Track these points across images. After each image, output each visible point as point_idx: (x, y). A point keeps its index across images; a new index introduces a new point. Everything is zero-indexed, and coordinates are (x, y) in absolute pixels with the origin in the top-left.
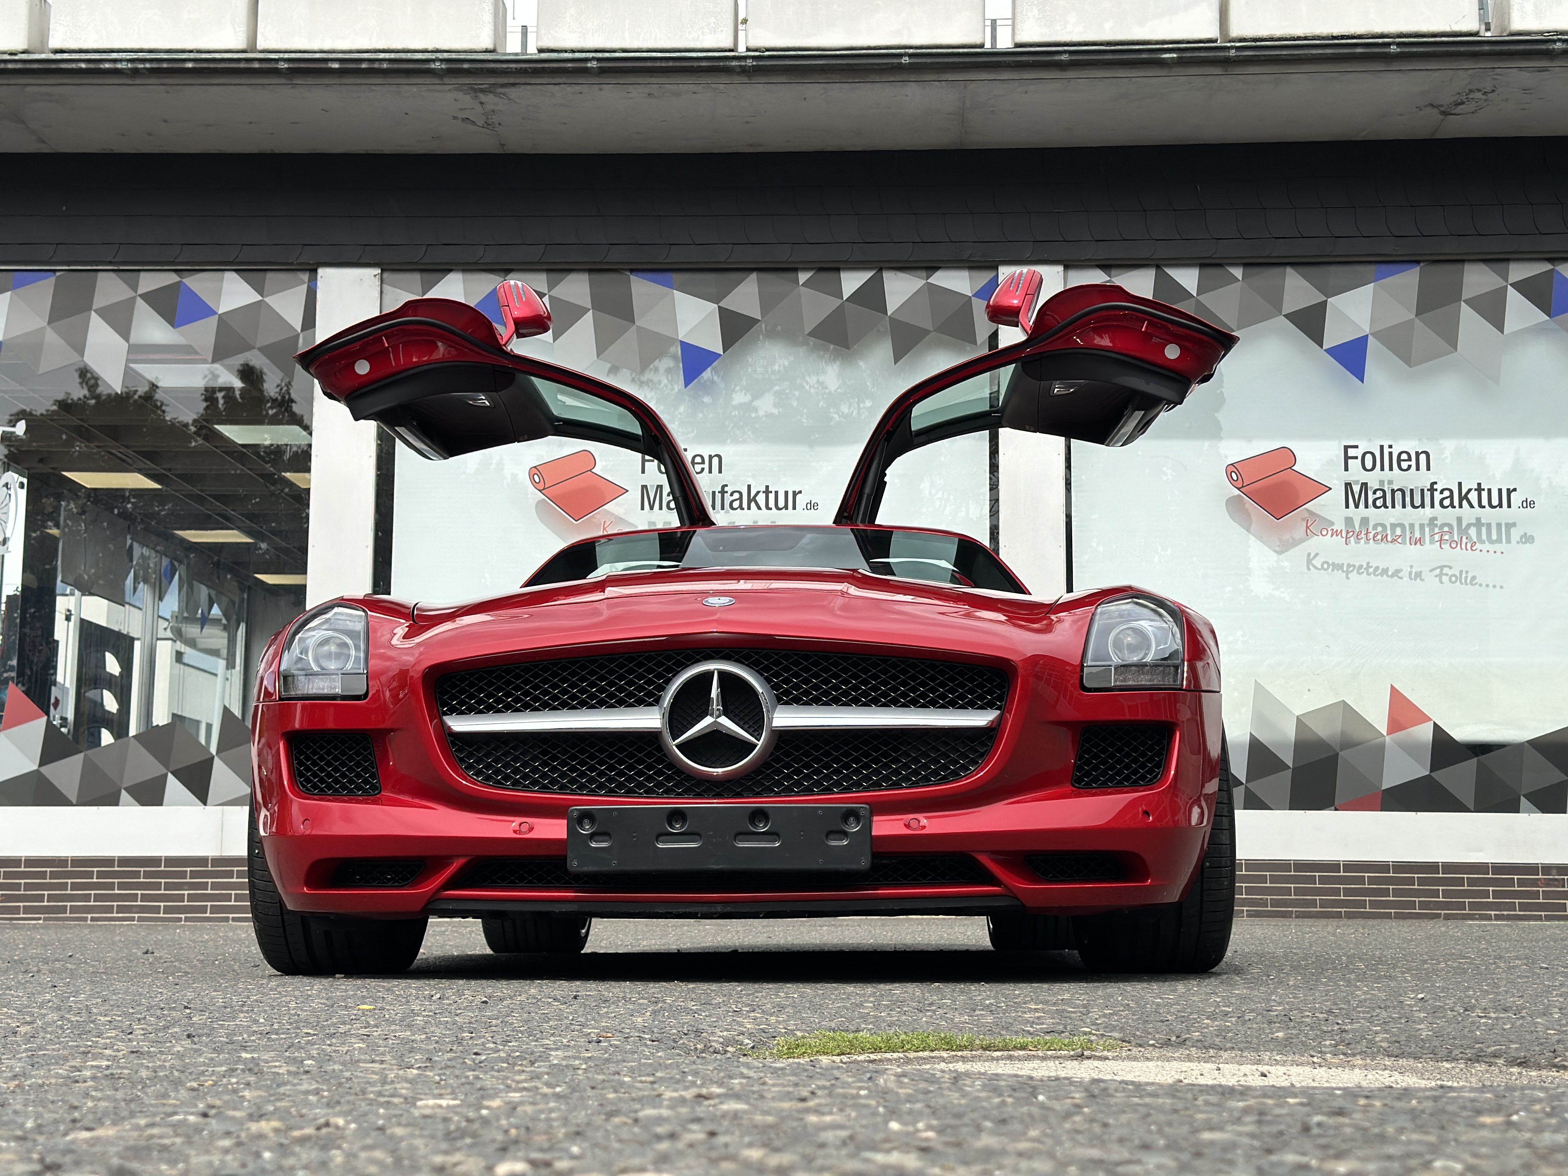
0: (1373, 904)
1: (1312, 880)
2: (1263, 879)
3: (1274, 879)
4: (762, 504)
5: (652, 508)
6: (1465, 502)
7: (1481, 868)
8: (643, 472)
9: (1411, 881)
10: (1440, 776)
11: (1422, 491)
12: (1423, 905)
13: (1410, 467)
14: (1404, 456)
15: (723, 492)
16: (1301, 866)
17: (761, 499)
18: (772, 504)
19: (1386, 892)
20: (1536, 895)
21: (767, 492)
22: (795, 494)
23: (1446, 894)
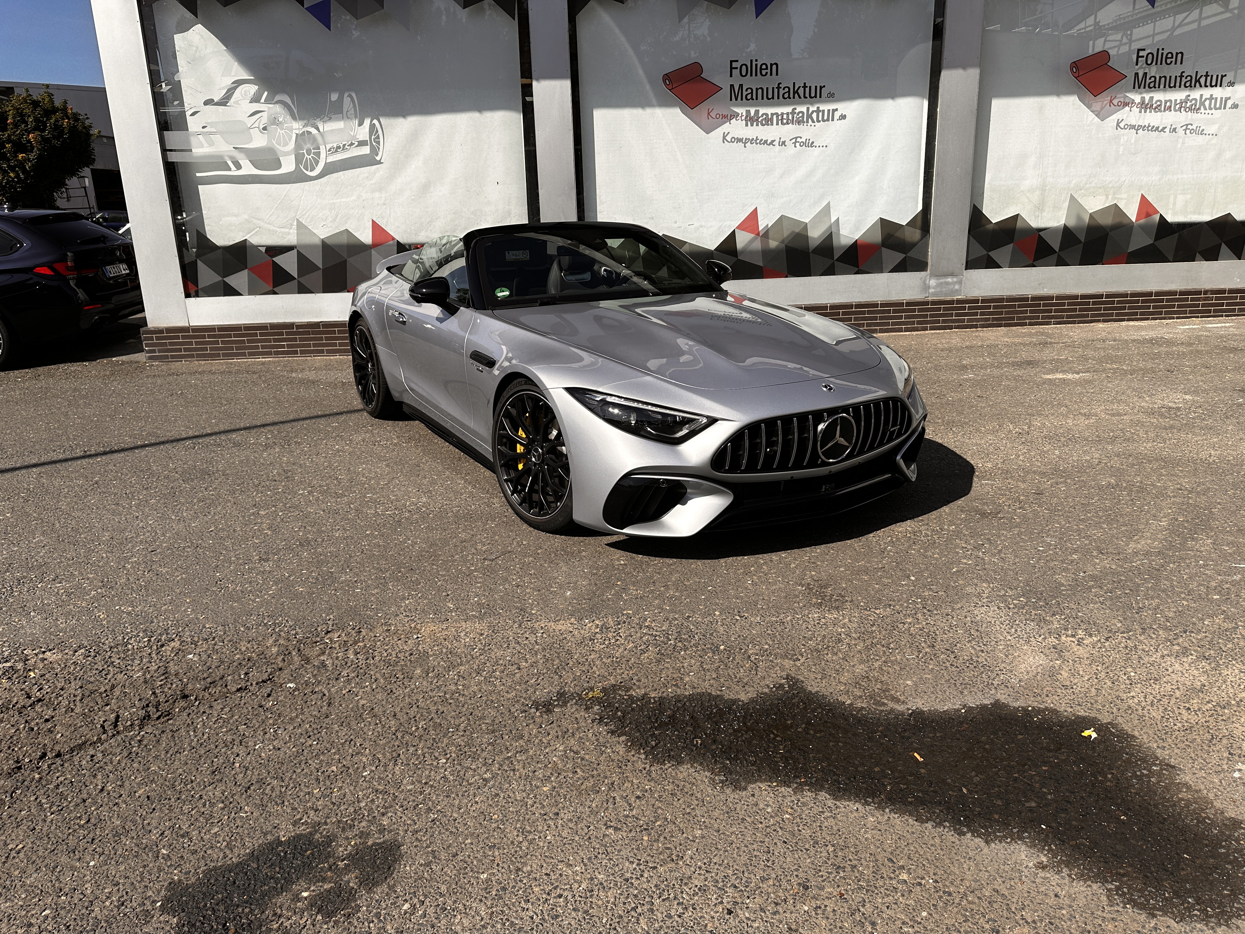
0: (1117, 315)
1: (1088, 303)
2: (1064, 304)
3: (1069, 304)
4: (802, 95)
5: (736, 99)
6: (1198, 84)
7: (1174, 293)
8: (731, 76)
9: (1138, 302)
10: (1158, 244)
11: (1176, 77)
12: (1142, 314)
13: (1172, 62)
14: (1170, 56)
15: (778, 88)
16: (1083, 297)
17: (801, 91)
18: (807, 95)
19: (1124, 308)
20: (1198, 305)
21: (805, 87)
22: (821, 88)
23: (1154, 307)
